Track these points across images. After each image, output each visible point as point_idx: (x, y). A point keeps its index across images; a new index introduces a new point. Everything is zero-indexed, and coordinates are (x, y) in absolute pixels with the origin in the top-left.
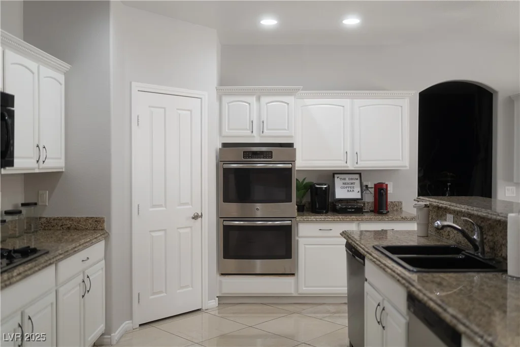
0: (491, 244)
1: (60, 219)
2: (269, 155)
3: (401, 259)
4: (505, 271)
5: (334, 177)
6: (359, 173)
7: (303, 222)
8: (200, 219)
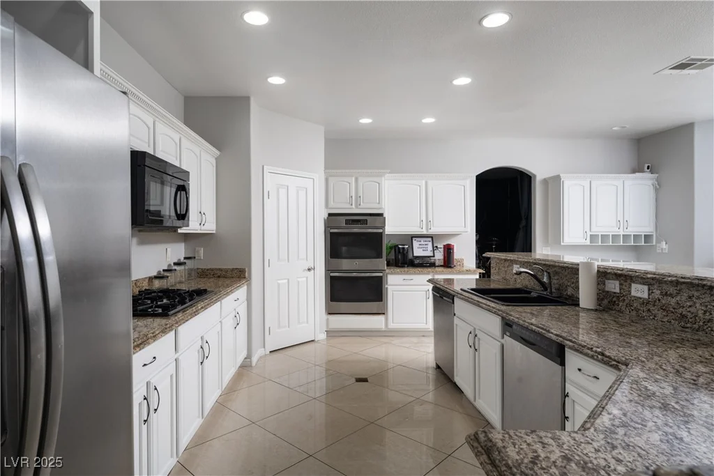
0: (557, 286)
1: (212, 270)
2: (365, 222)
3: (491, 297)
4: (578, 305)
5: (412, 240)
6: (431, 237)
7: (392, 274)
8: (313, 271)
